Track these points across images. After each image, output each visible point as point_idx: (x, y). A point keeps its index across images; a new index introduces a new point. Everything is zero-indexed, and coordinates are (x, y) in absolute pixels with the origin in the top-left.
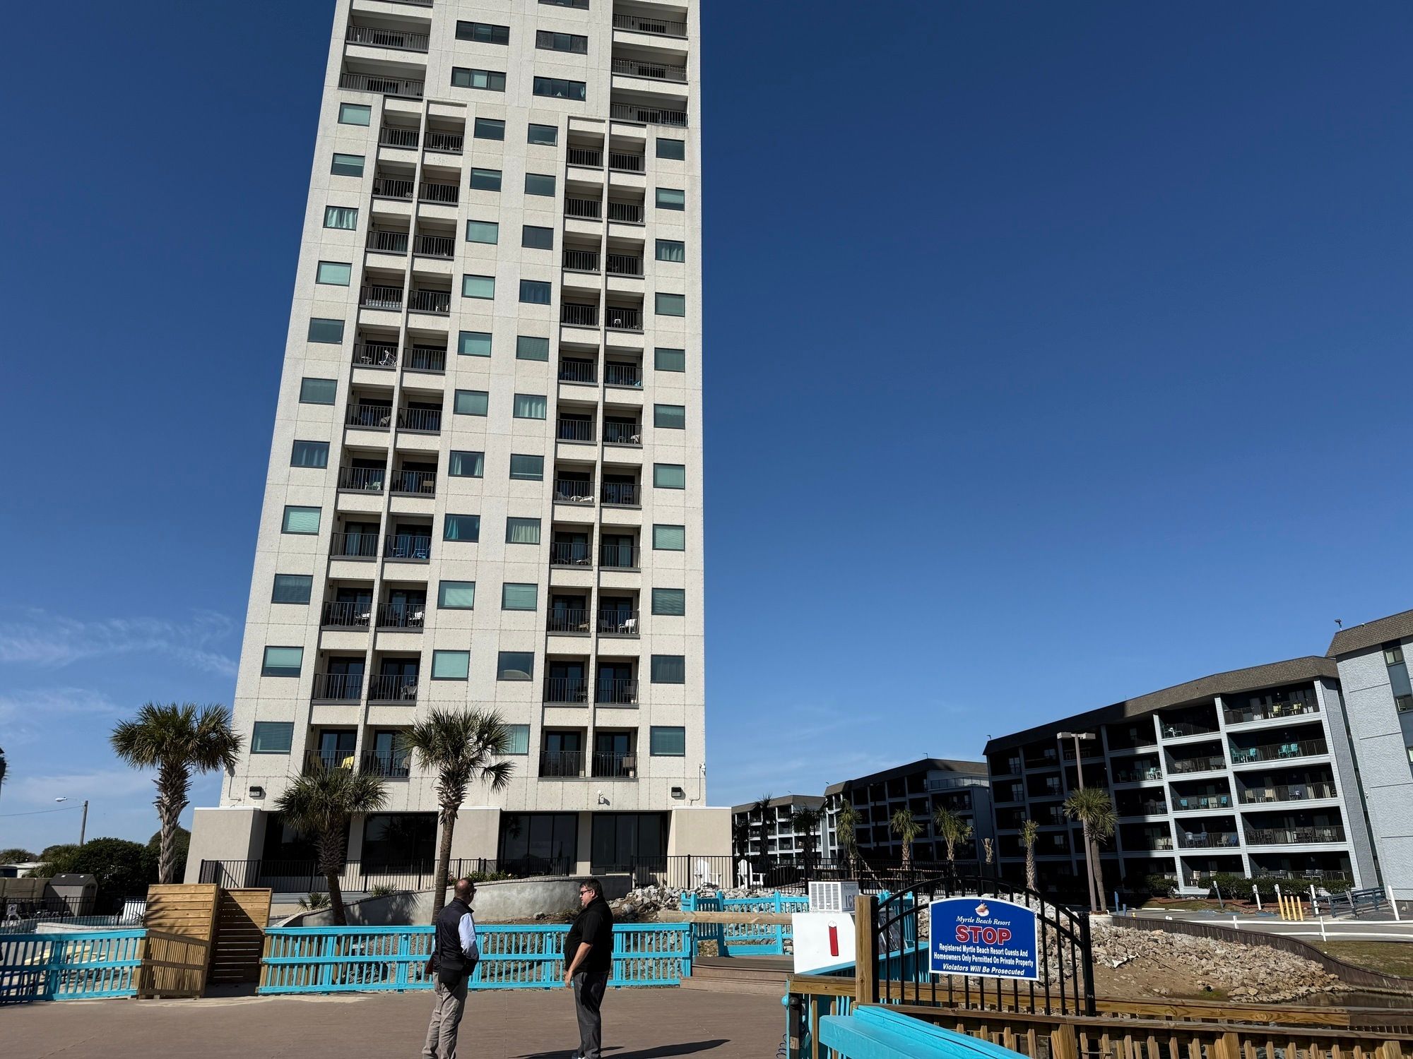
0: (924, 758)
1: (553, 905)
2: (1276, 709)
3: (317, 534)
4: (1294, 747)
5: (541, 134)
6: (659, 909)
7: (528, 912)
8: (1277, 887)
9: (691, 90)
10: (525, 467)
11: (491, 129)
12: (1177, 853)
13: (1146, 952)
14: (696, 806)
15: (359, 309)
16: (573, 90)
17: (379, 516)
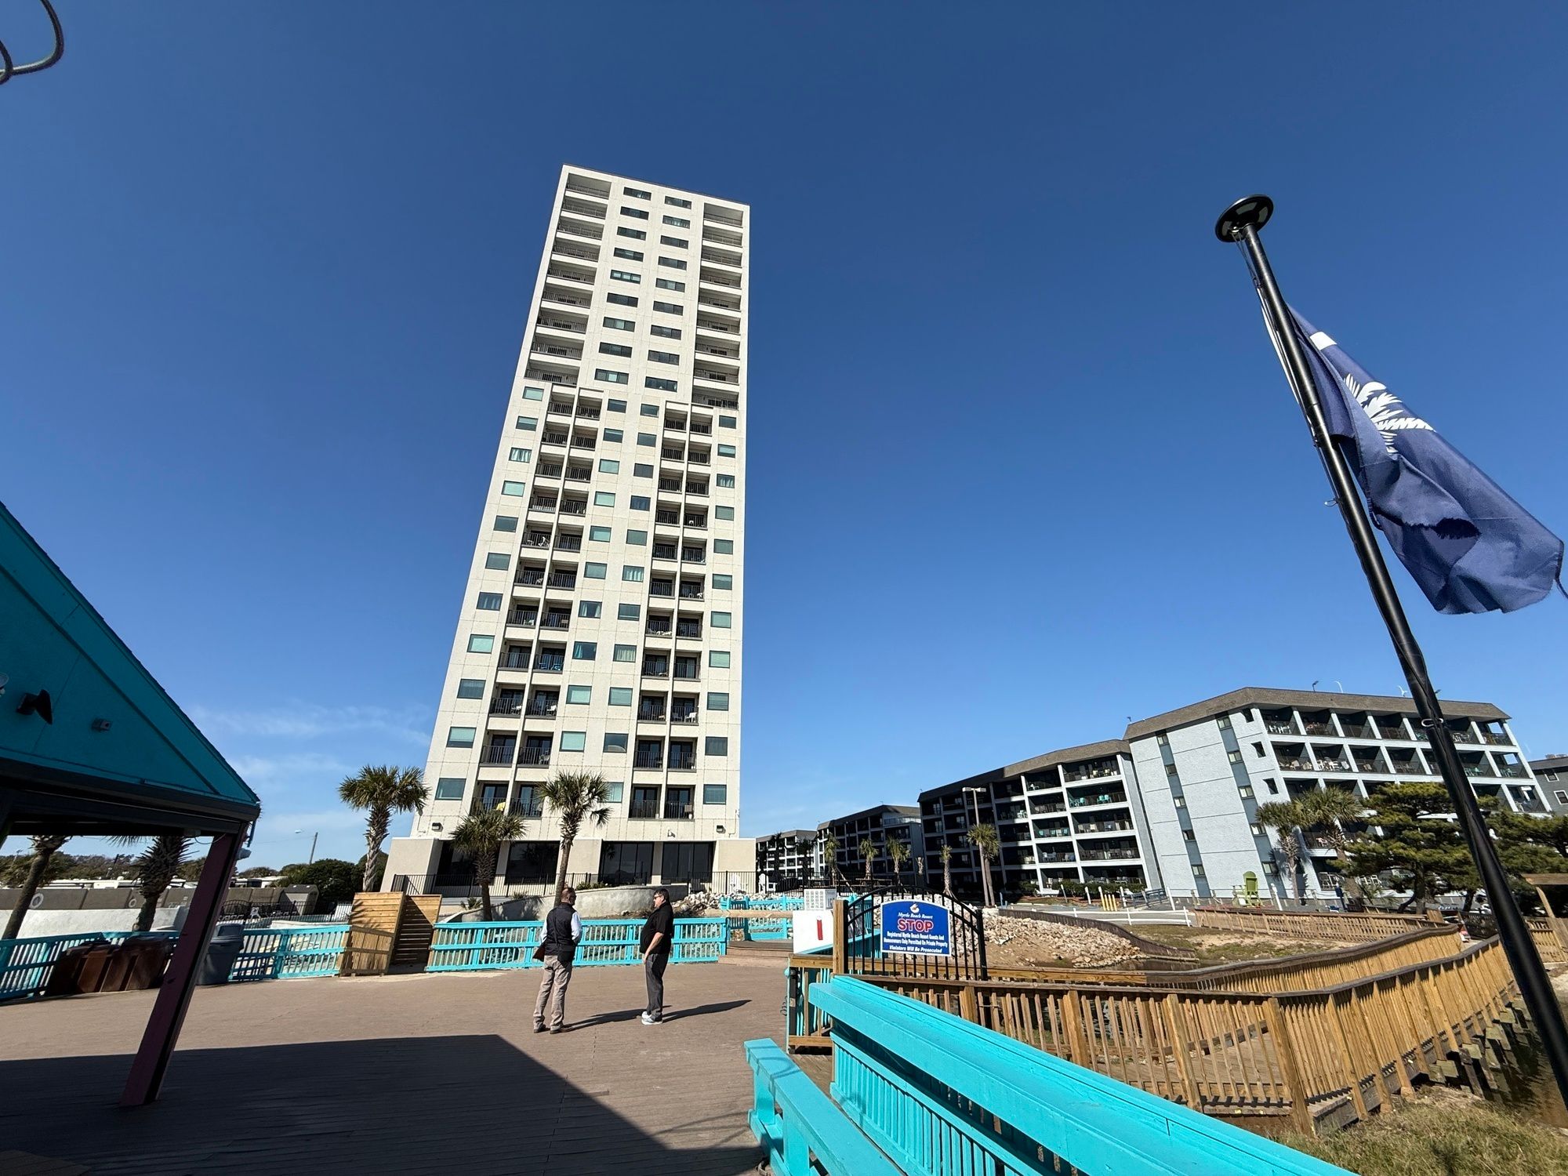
0: (881, 804)
1: (635, 905)
2: (1095, 772)
3: (490, 653)
4: (1106, 797)
5: (649, 410)
6: (706, 908)
7: (618, 910)
8: (1100, 889)
9: (741, 389)
10: (628, 612)
11: (617, 406)
12: (1038, 867)
13: (1020, 934)
14: (733, 838)
15: (528, 511)
16: (670, 386)
17: (531, 642)
